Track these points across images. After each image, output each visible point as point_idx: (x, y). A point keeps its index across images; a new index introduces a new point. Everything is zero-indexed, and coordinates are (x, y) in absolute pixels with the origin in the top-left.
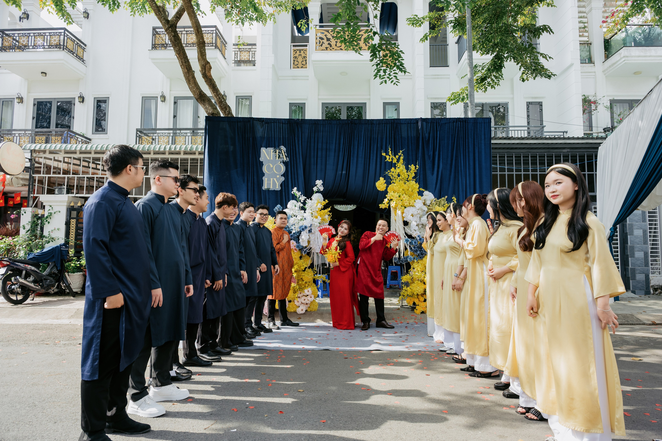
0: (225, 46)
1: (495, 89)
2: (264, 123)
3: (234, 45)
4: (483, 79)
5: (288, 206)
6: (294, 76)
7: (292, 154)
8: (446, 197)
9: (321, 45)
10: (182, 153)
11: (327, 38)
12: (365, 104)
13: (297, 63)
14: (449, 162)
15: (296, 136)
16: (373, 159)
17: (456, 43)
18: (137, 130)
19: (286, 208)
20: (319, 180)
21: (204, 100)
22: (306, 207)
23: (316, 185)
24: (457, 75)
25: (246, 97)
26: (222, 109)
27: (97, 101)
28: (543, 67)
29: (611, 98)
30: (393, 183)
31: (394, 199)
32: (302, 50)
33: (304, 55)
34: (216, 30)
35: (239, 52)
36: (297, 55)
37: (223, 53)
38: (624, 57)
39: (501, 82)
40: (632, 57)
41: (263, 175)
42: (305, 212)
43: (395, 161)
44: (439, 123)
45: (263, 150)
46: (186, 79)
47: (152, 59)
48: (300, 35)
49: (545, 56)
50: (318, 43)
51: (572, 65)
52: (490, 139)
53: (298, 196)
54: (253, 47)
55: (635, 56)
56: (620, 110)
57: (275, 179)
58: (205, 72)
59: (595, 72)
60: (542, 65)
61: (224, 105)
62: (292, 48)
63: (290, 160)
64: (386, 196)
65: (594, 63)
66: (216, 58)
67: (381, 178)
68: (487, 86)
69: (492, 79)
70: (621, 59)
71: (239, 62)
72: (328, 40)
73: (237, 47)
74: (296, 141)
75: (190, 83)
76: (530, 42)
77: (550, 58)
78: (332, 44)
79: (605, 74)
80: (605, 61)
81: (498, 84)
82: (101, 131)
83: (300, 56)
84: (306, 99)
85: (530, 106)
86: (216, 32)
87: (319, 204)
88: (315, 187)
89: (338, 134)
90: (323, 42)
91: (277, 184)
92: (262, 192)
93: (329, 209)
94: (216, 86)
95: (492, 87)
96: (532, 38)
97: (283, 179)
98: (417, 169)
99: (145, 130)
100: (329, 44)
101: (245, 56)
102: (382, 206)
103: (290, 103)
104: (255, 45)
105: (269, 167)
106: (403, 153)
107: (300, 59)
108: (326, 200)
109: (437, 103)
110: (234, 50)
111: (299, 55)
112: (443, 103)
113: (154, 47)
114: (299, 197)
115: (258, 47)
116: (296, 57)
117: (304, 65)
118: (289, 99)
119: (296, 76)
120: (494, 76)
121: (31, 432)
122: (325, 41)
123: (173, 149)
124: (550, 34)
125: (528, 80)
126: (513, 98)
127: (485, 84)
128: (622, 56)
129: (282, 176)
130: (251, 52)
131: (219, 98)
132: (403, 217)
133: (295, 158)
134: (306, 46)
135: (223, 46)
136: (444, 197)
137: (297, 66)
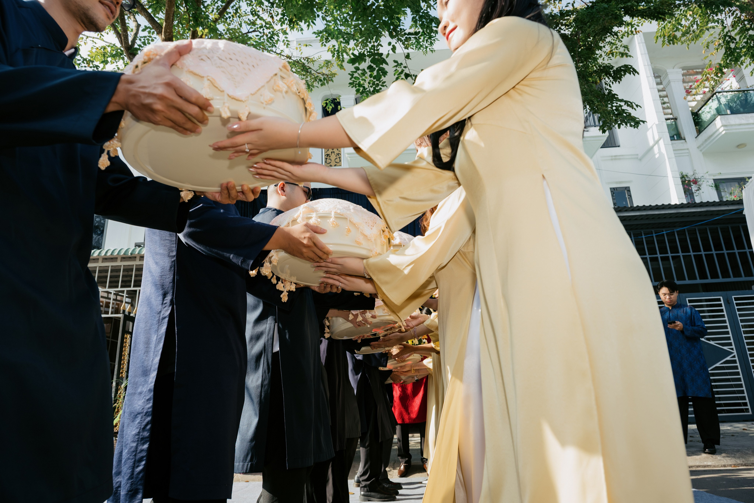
13: (330, 161)
33: (338, 152)
38: (721, 127)
49: (630, 105)
51: (660, 139)
59: (688, 149)
65: (685, 139)
76: (610, 88)
77: (637, 106)
79: (701, 151)
80: (698, 135)
85: (615, 192)
116: (328, 155)
117: (338, 163)
137: (330, 164)
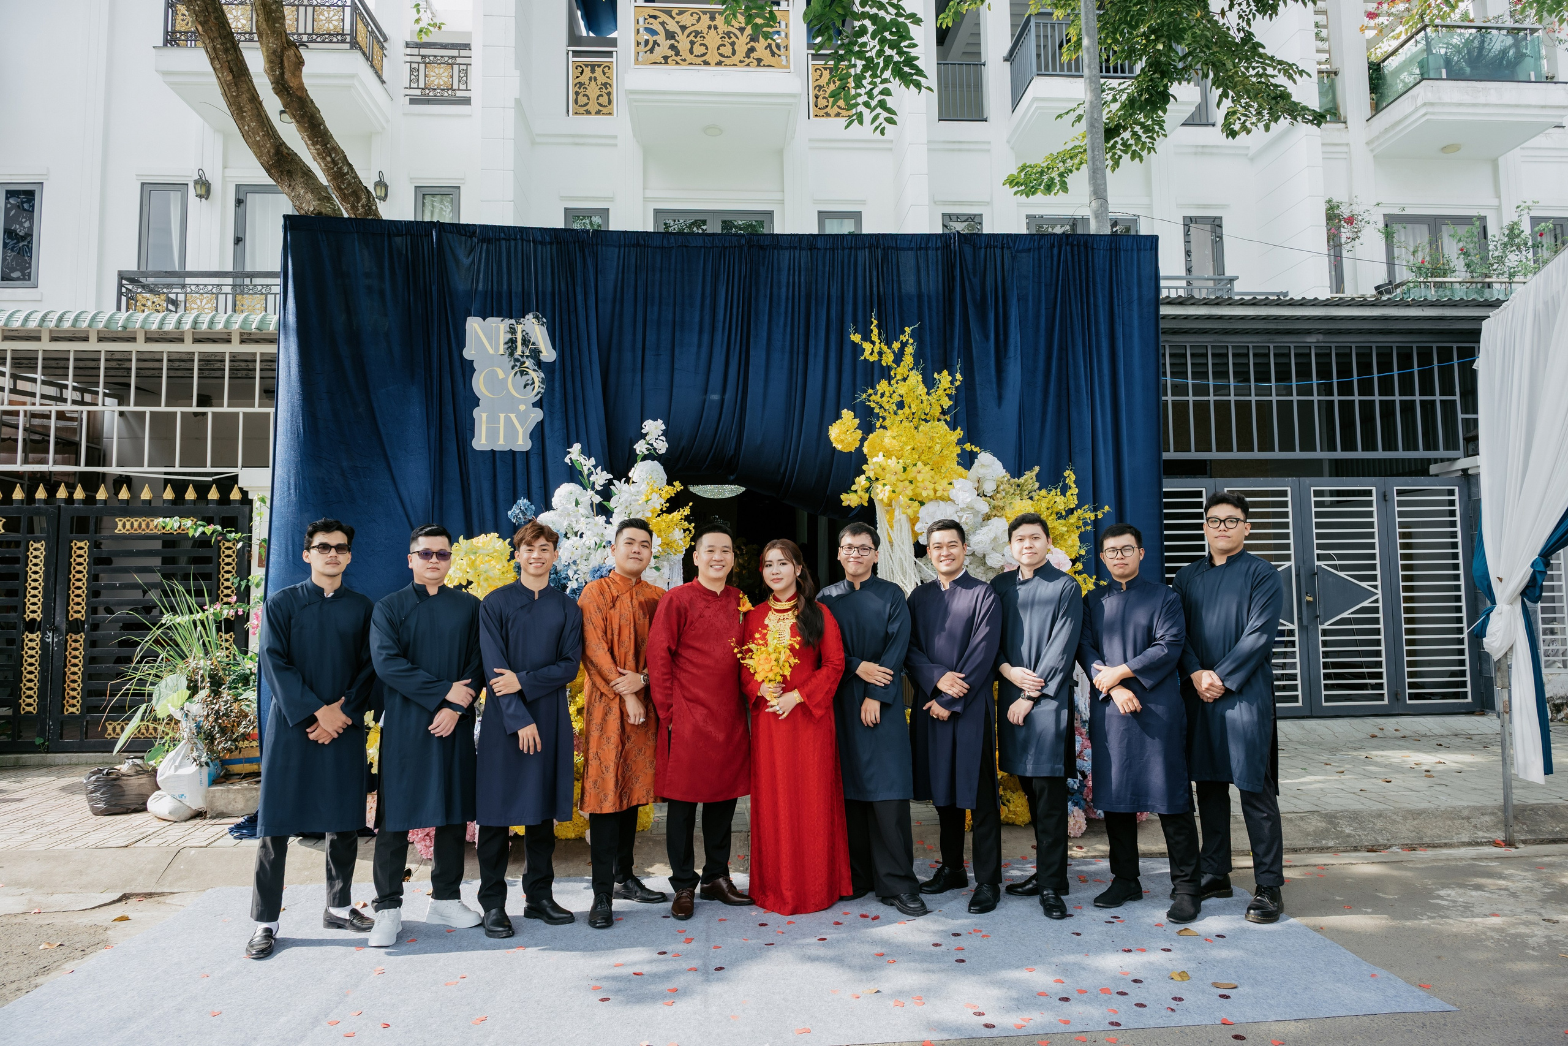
0: (382, 48)
1: (1141, 161)
2: (476, 240)
4: (1111, 132)
5: (555, 501)
6: (578, 136)
7: (566, 338)
8: (1037, 469)
9: (652, 51)
10: (236, 339)
11: (667, 31)
12: (771, 214)
13: (584, 100)
14: (1041, 365)
15: (579, 281)
16: (816, 354)
17: (1006, 60)
18: (122, 276)
19: (548, 507)
20: (655, 420)
21: (290, 174)
22: (612, 504)
23: (643, 436)
24: (1008, 142)
25: (443, 191)
26: (344, 198)
27: (9, 192)
28: (1287, 97)
29: (1387, 212)
30: (882, 427)
31: (890, 478)
32: (599, 66)
33: (603, 79)
35: (422, 66)
36: (584, 78)
37: (377, 67)
38: (1424, 105)
39: (1160, 143)
40: (1444, 105)
41: (475, 401)
42: (608, 522)
43: (888, 359)
45: (474, 325)
46: (230, 105)
47: (166, 73)
48: (591, 34)
50: (642, 45)
53: (586, 472)
54: (463, 53)
55: (1450, 105)
57: (513, 416)
58: (282, 74)
59: (1347, 144)
60: (1284, 93)
61: (349, 184)
62: (571, 59)
63: (561, 355)
64: (864, 467)
65: (1345, 122)
67: (845, 412)
68: (1119, 153)
69: (1134, 134)
70: (1416, 109)
71: (424, 98)
72: (670, 35)
73: (415, 51)
74: (580, 298)
75: (243, 118)
76: (1247, 28)
78: (679, 46)
79: (1372, 151)
80: (1373, 116)
82: (18, 279)
83: (593, 82)
84: (611, 200)
85: (1192, 227)
86: (354, 4)
87: (655, 497)
88: (642, 442)
89: (709, 279)
90: (655, 42)
91: (521, 431)
92: (470, 455)
93: (687, 511)
94: (323, 123)
95: (1135, 155)
97: (538, 415)
98: (958, 383)
99: (146, 275)
100: (672, 47)
101: (439, 76)
102: (850, 500)
103: (566, 209)
104: (467, 46)
105: (492, 378)
106: (913, 335)
107: (593, 90)
108: (677, 483)
109: (958, 216)
110: (408, 59)
111: (590, 79)
112: (975, 215)
113: (171, 39)
114: (590, 474)
115: (476, 53)
116: (581, 84)
117: (604, 107)
118: (563, 198)
119: (582, 136)
120: (1140, 124)
122: (661, 38)
123: (204, 327)
125: (1249, 132)
126: (1149, 206)
127: (1114, 147)
128: (1420, 102)
129: (535, 405)
130: (456, 67)
131: (333, 161)
132: (913, 531)
133: (576, 351)
134: (609, 54)
135: (376, 47)
136: (1030, 469)
137: (586, 108)
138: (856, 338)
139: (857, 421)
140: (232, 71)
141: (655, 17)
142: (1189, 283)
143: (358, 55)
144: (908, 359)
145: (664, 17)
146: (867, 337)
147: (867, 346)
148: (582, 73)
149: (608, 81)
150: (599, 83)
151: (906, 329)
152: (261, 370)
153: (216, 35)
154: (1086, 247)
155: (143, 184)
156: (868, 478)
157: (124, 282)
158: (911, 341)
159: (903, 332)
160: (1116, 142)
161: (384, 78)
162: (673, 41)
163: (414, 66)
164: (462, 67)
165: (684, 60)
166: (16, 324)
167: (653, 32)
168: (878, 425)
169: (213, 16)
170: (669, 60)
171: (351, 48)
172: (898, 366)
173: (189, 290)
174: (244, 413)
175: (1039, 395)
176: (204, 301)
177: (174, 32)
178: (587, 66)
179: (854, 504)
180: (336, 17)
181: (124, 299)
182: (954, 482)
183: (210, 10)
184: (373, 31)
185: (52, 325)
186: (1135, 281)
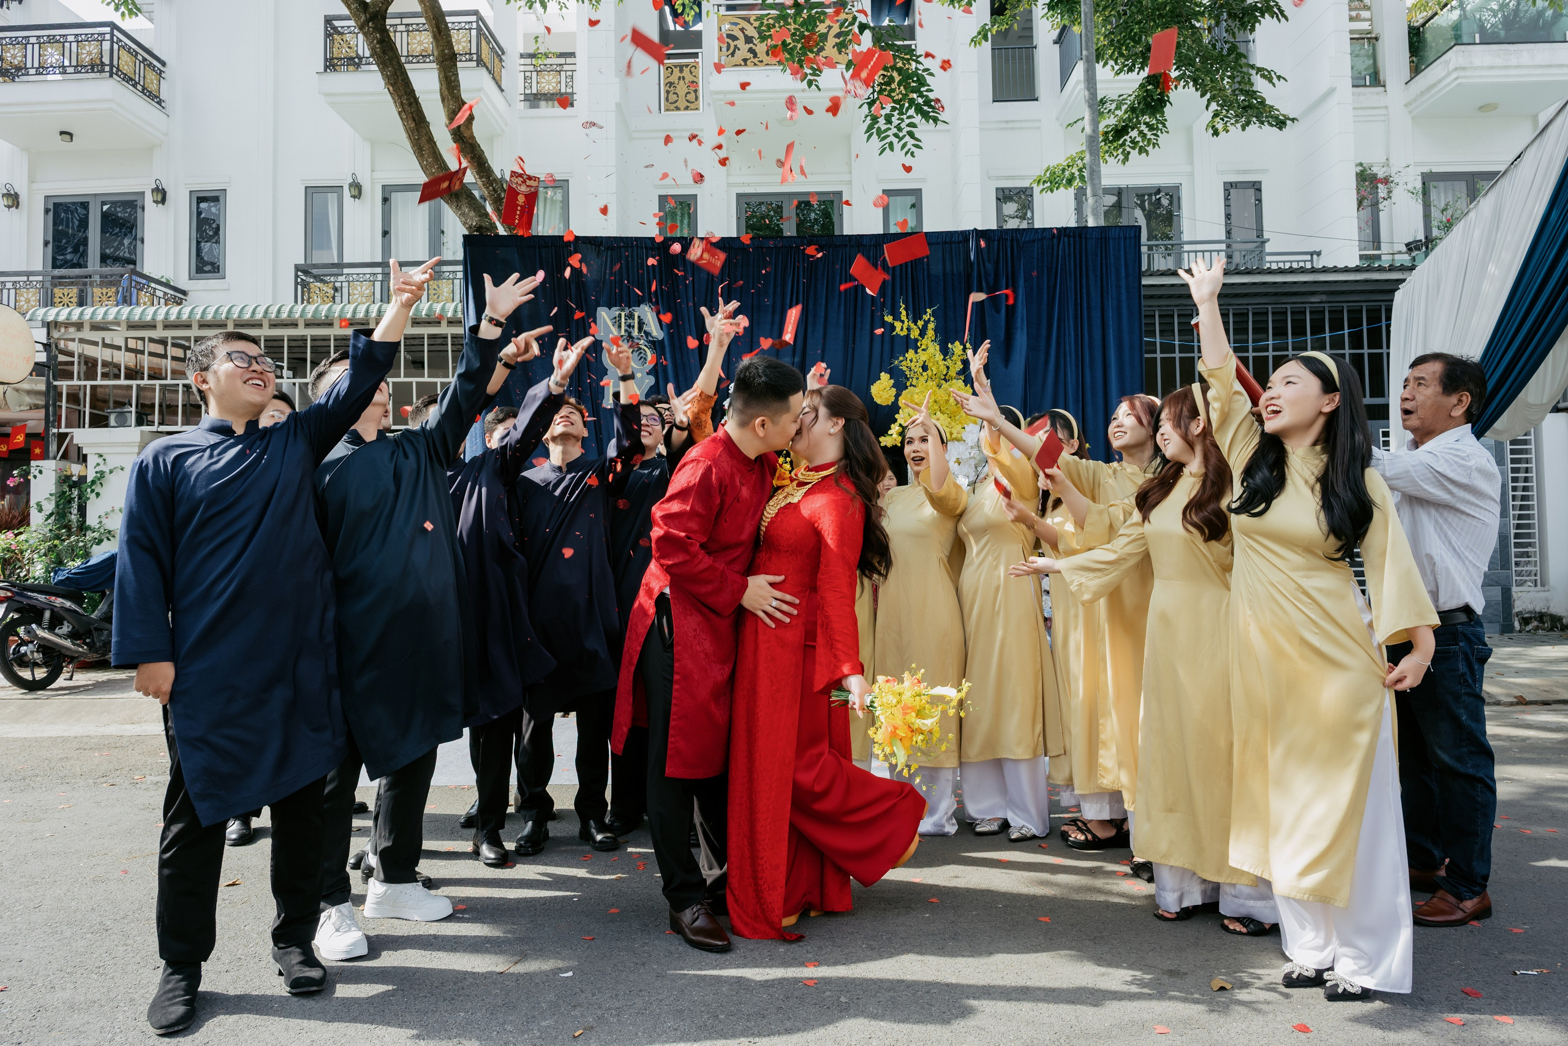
0: (501, 60)
1: (1147, 155)
2: (601, 248)
3: (522, 56)
4: (1120, 132)
6: (670, 130)
9: (733, 54)
11: (746, 36)
12: (841, 193)
13: (675, 97)
14: (1043, 333)
15: (681, 277)
17: (1055, 42)
18: (297, 268)
21: (456, 195)
24: (1057, 119)
25: (555, 184)
26: (501, 217)
27: (198, 198)
28: (1263, 102)
29: (1426, 170)
30: (911, 385)
32: (687, 66)
33: (692, 79)
34: (477, 22)
35: (534, 74)
36: (674, 78)
37: (497, 78)
38: (1456, 69)
39: (1163, 138)
40: (1475, 68)
43: (915, 333)
44: (1018, 240)
45: (601, 313)
46: (413, 147)
47: (327, 95)
48: (679, 28)
49: (1267, 75)
50: (724, 49)
51: (1331, 91)
52: (1140, 274)
54: (569, 60)
55: (1482, 68)
56: (1446, 198)
59: (1386, 107)
60: (1261, 97)
63: (667, 336)
64: (897, 416)
65: (1384, 86)
66: (480, 90)
67: (883, 375)
68: (1128, 149)
69: (1141, 133)
70: (1449, 74)
71: (534, 99)
72: (749, 40)
73: (528, 61)
74: (682, 290)
75: (421, 154)
76: (1233, 41)
77: (1279, 77)
78: (757, 49)
79: (1410, 112)
80: (1412, 79)
81: (1154, 145)
82: (209, 272)
83: (682, 81)
84: (699, 186)
85: (1232, 191)
86: (478, 27)
89: (779, 272)
90: (736, 46)
95: (1142, 150)
96: (1236, 30)
97: (651, 380)
99: (316, 266)
100: (751, 50)
101: (548, 84)
102: (886, 441)
103: (660, 196)
104: (572, 55)
106: (933, 314)
107: (682, 89)
109: (1010, 190)
110: (522, 68)
111: (679, 78)
112: (1026, 188)
113: (331, 64)
115: (581, 60)
116: (671, 84)
117: (691, 104)
118: (657, 187)
119: (674, 130)
120: (1145, 123)
121: (105, 990)
122: (741, 43)
124: (1279, 20)
125: (1227, 131)
126: (1191, 174)
127: (1123, 144)
128: (1451, 67)
129: (648, 374)
130: (563, 73)
133: (679, 331)
134: (695, 55)
135: (497, 61)
137: (675, 105)
138: (889, 319)
139: (892, 381)
140: (414, 120)
141: (736, 24)
142: (1228, 246)
143: (484, 70)
144: (930, 333)
145: (744, 24)
146: (897, 317)
147: (898, 325)
148: (671, 74)
149: (695, 80)
150: (687, 81)
151: (928, 310)
152: (428, 345)
153: (403, 93)
154: (1080, 237)
155: (306, 188)
156: (900, 425)
157: (299, 273)
158: (932, 319)
159: (926, 313)
160: (1125, 140)
161: (503, 87)
162: (751, 45)
163: (528, 74)
164: (570, 73)
165: (762, 61)
166: (247, 316)
167: (734, 38)
168: (908, 384)
169: (400, 78)
170: (748, 62)
171: (478, 66)
172: (923, 338)
173: (351, 279)
174: (417, 382)
175: (1042, 357)
176: (364, 288)
177: (332, 59)
178: (676, 67)
179: (889, 445)
180: (465, 39)
181: (299, 287)
182: (966, 426)
183: (398, 74)
184: (493, 47)
185: (273, 316)
186: (1123, 263)
